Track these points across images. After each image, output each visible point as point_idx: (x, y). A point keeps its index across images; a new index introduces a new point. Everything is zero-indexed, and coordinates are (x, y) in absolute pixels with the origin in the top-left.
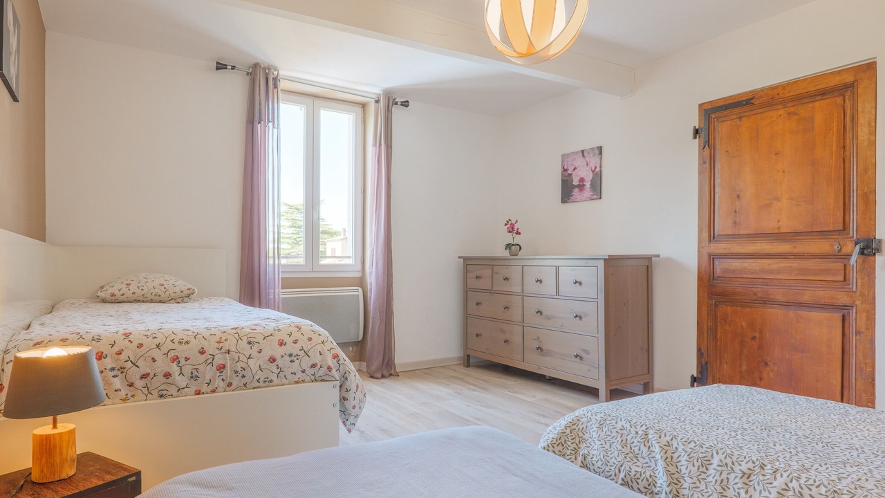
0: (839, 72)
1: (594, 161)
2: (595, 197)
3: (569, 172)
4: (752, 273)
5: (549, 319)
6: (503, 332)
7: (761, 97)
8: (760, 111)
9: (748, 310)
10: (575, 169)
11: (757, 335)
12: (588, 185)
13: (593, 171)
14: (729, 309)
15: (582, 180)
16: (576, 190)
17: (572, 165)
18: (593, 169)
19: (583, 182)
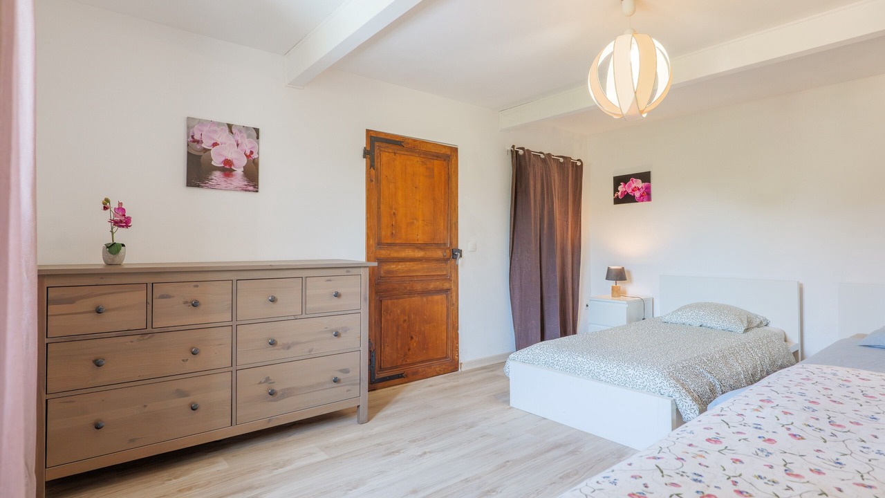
0: (445, 147)
1: (247, 145)
2: (251, 188)
3: (203, 145)
4: (403, 273)
5: (289, 348)
6: (181, 394)
7: (408, 144)
8: (407, 153)
9: (401, 300)
10: (215, 144)
11: (406, 318)
12: (239, 171)
13: (248, 157)
14: (390, 302)
15: (228, 162)
16: (217, 174)
17: (211, 138)
18: (248, 153)
19: (231, 166)
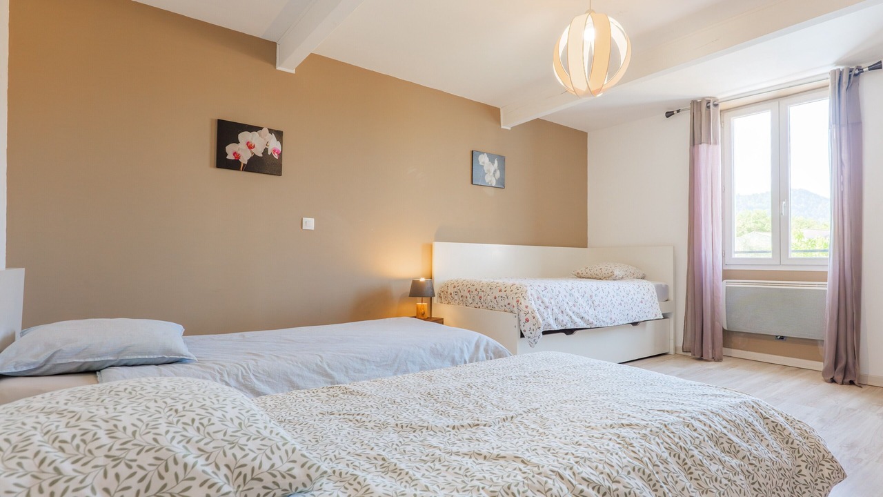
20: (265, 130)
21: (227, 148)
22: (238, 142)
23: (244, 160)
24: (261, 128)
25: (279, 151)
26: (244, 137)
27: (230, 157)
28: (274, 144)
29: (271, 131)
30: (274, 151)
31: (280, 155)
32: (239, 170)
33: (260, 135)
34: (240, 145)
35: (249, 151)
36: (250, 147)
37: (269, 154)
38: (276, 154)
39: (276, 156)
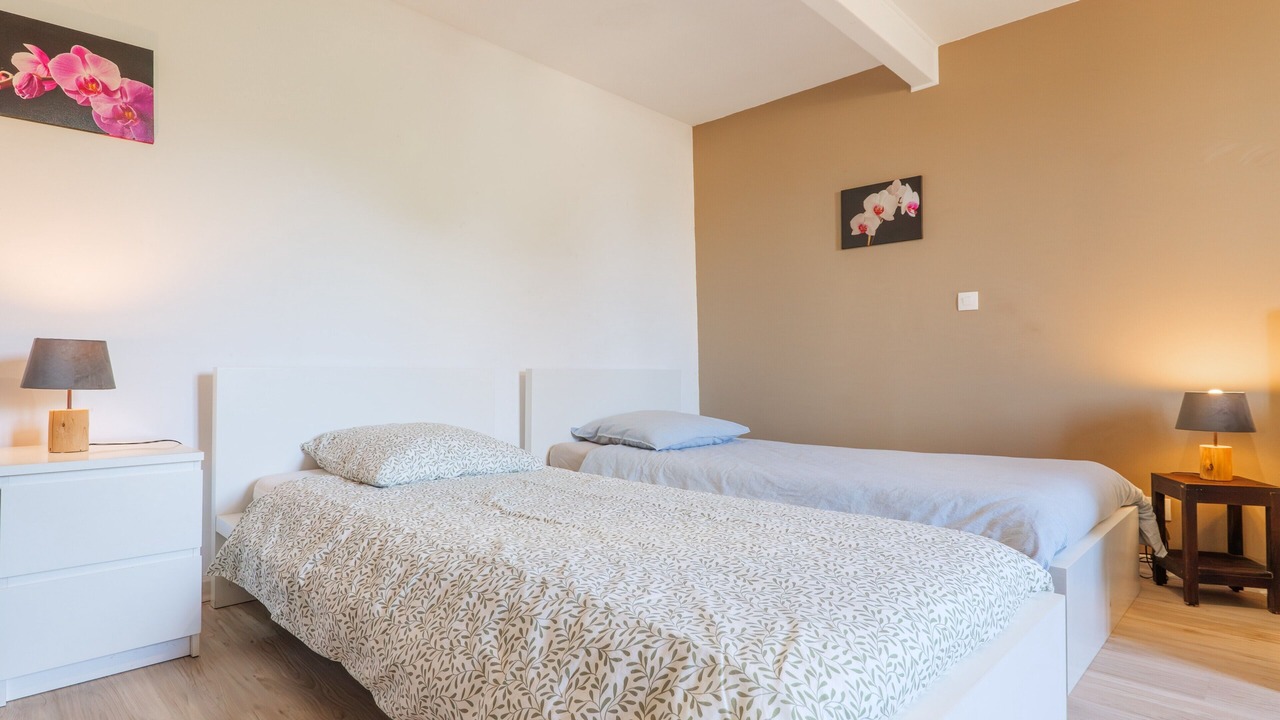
20: (897, 183)
21: (851, 222)
22: (863, 211)
23: (871, 232)
24: (891, 183)
25: (915, 205)
26: (870, 202)
27: (856, 232)
28: (909, 197)
29: (904, 182)
30: (909, 207)
31: (919, 210)
32: (866, 245)
33: (890, 193)
34: (866, 214)
35: (876, 217)
36: (878, 211)
37: (903, 213)
38: (913, 211)
39: (912, 214)
